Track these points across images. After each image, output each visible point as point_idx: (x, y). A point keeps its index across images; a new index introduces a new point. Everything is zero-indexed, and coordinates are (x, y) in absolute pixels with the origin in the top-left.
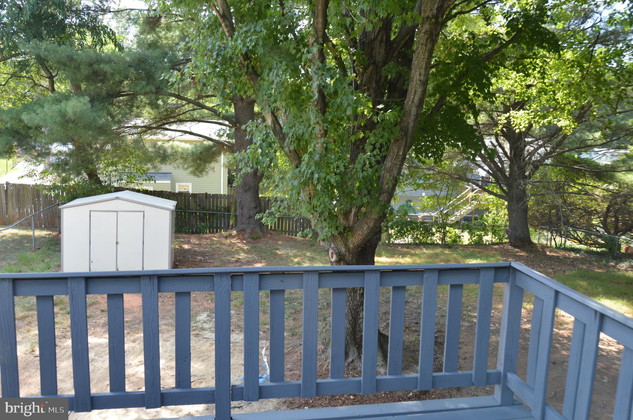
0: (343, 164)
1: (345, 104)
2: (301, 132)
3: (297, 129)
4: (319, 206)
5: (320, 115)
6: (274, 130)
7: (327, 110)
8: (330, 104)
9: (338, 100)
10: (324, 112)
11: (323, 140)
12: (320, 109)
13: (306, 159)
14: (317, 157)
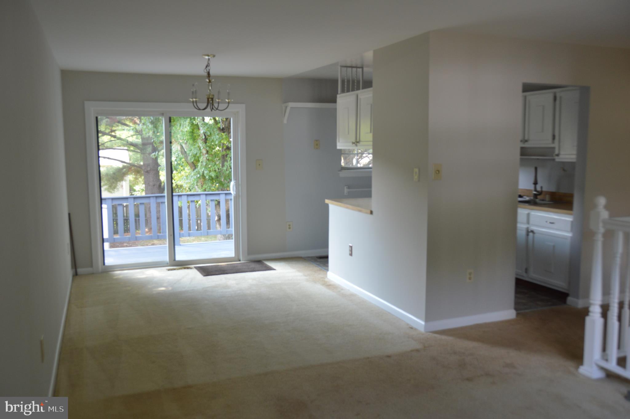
0: (217, 167)
1: (215, 140)
2: (195, 153)
3: (193, 151)
4: (207, 188)
5: (204, 144)
6: (182, 152)
7: (207, 141)
8: (208, 139)
9: (212, 138)
10: (206, 143)
11: (207, 155)
12: (204, 141)
13: (200, 165)
14: (204, 164)
